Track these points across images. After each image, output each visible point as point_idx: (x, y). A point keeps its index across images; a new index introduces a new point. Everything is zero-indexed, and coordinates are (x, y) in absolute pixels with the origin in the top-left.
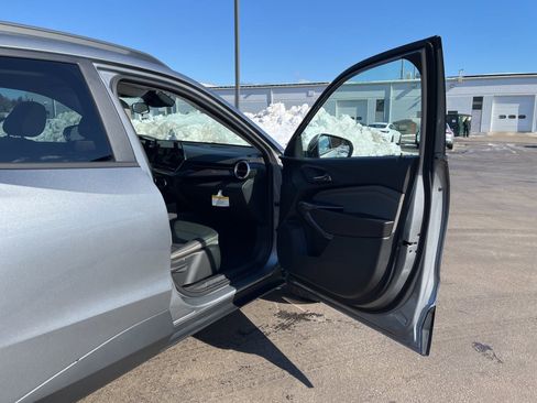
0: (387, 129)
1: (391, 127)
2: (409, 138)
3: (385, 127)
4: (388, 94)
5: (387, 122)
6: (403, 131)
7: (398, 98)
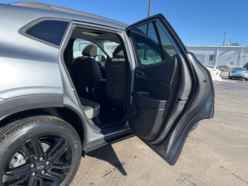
0: (215, 69)
1: (216, 68)
2: (225, 74)
3: (213, 67)
4: (216, 53)
5: (214, 65)
6: (222, 71)
7: (220, 55)
